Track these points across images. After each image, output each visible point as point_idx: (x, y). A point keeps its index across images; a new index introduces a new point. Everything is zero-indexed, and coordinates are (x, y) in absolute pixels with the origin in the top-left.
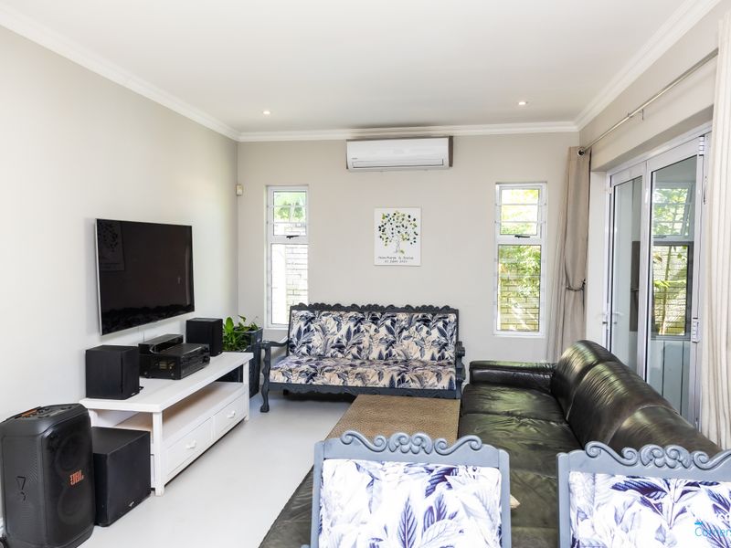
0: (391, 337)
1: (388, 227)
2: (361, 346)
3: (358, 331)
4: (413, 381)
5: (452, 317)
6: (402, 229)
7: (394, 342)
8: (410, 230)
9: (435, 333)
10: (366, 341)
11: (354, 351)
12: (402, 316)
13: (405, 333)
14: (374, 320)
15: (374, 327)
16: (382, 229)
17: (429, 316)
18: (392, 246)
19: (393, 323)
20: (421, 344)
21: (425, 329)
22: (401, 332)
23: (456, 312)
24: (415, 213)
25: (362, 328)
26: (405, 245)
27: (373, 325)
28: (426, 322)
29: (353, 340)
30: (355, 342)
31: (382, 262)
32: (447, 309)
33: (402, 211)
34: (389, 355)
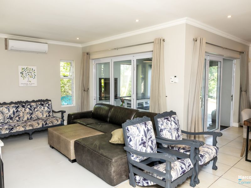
0: (31, 112)
1: (24, 72)
2: (20, 116)
3: (17, 111)
4: (50, 123)
5: (50, 102)
6: (30, 73)
7: (32, 113)
8: (33, 74)
9: (46, 108)
10: (21, 114)
11: (17, 118)
12: (33, 104)
13: (36, 110)
14: (23, 106)
15: (24, 109)
16: (22, 73)
17: (43, 103)
18: (26, 79)
19: (31, 106)
20: (42, 112)
21: (43, 107)
22: (34, 109)
23: (50, 101)
24: (35, 68)
25: (19, 110)
26: (31, 79)
27: (23, 108)
28: (42, 105)
29: (16, 115)
30: (17, 115)
31: (22, 85)
32: (47, 100)
33: (29, 67)
34: (31, 117)
